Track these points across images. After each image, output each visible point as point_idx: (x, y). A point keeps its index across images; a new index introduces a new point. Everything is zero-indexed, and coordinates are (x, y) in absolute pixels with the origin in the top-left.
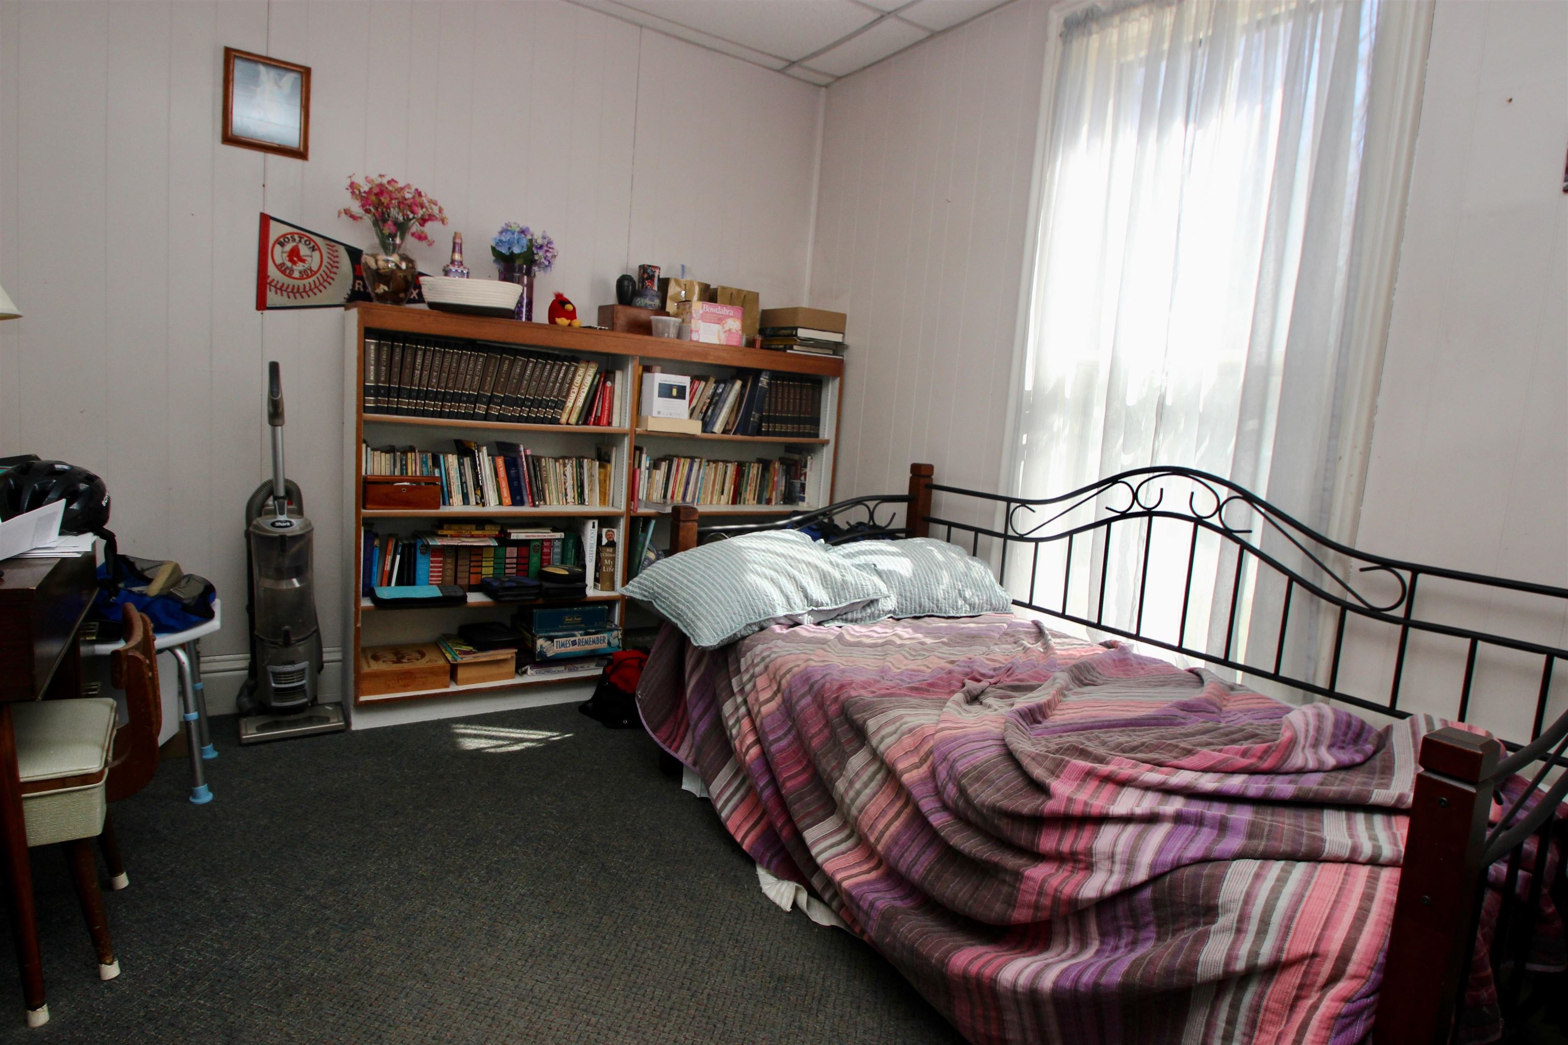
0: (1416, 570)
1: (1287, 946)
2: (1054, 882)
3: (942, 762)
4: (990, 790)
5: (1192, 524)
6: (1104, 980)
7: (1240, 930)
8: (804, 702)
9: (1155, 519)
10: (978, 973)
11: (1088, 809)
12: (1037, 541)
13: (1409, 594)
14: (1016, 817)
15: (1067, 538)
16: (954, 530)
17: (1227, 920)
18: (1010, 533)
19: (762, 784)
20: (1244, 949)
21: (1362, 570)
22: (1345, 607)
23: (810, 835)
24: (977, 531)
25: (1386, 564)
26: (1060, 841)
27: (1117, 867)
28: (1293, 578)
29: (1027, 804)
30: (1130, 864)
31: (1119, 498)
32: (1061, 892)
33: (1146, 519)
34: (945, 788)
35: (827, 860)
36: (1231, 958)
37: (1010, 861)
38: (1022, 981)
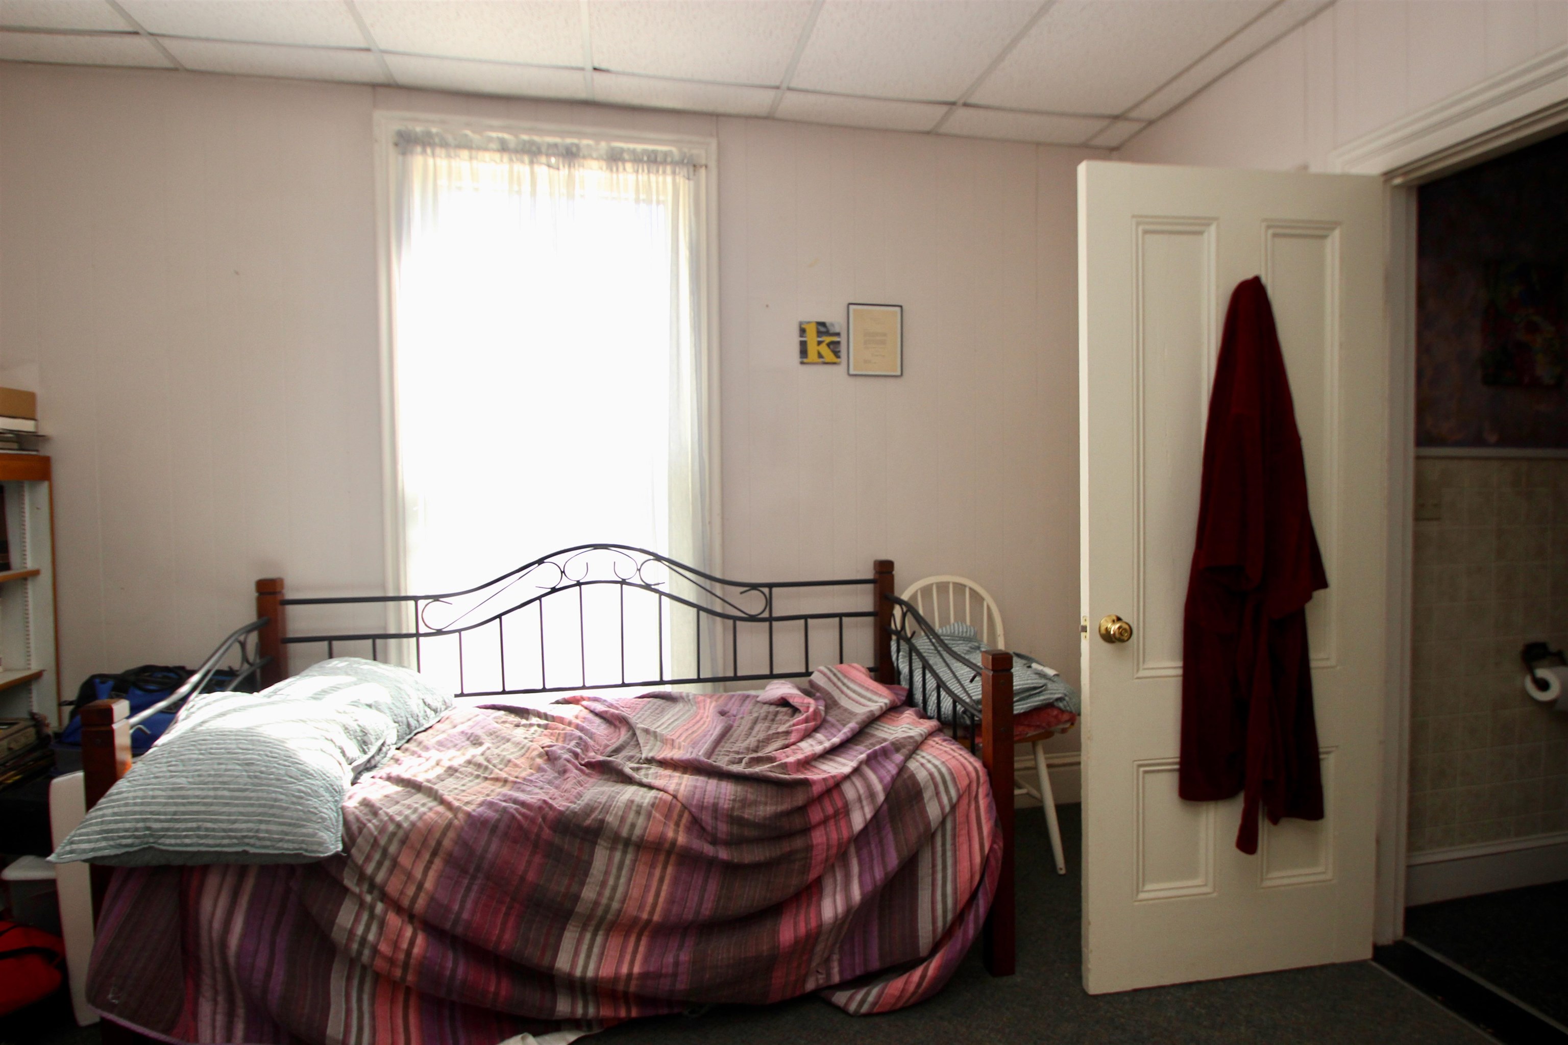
0: (771, 586)
1: (960, 787)
2: (834, 836)
3: (701, 812)
4: (761, 808)
5: (619, 585)
6: (889, 869)
7: (937, 794)
8: (493, 847)
9: (583, 586)
10: (807, 932)
11: (836, 779)
12: (459, 631)
13: (769, 602)
14: (788, 814)
15: (498, 620)
16: (335, 643)
17: (928, 794)
18: (423, 629)
19: (450, 964)
20: (945, 800)
21: (742, 593)
22: (735, 619)
23: (563, 963)
24: (374, 637)
25: (754, 587)
26: (823, 810)
27: (865, 803)
28: (699, 608)
29: (800, 799)
30: (872, 795)
31: (547, 576)
32: (843, 838)
33: (578, 587)
34: (716, 829)
35: (598, 968)
36: (942, 808)
37: (798, 843)
38: (840, 908)
